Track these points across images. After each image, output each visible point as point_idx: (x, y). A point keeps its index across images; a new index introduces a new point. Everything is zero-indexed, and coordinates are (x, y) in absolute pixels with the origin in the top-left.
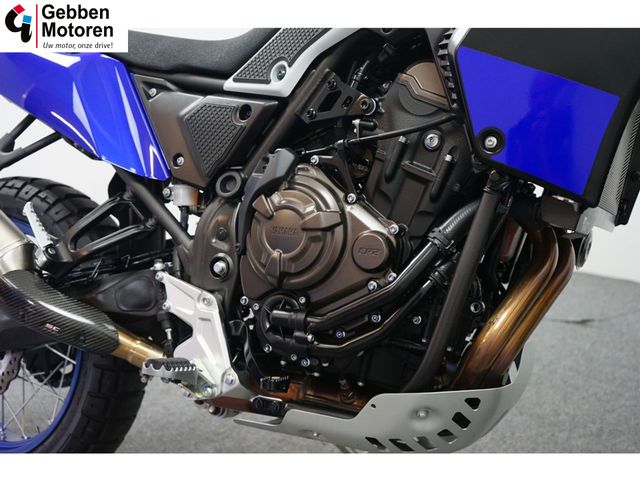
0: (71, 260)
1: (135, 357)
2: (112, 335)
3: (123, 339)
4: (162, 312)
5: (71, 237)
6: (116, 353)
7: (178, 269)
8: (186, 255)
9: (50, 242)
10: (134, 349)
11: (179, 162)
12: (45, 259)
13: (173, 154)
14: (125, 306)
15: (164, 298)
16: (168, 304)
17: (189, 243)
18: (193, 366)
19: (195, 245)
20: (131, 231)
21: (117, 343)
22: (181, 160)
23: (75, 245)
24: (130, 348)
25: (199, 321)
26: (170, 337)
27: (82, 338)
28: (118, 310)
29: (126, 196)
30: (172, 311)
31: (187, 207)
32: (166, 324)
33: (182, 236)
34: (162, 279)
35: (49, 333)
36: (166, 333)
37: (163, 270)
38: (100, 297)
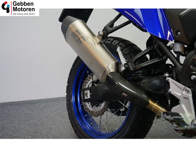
0: (133, 70)
1: (155, 109)
2: (146, 99)
3: (150, 102)
4: (167, 93)
5: (134, 61)
6: (147, 107)
7: (175, 77)
8: (179, 71)
9: (126, 62)
10: (154, 106)
11: (178, 34)
12: (124, 69)
13: (176, 31)
14: (151, 89)
15: (169, 88)
16: (170, 90)
17: (180, 67)
18: (181, 116)
19: (183, 68)
20: (156, 60)
21: (148, 103)
22: (179, 33)
23: (135, 64)
24: (153, 105)
25: (183, 98)
26: (169, 103)
27: (135, 100)
28: (149, 91)
29: (155, 46)
30: (172, 93)
31: (180, 52)
32: (168, 98)
33: (178, 64)
34: (168, 80)
35: (123, 96)
36: (168, 102)
37: (169, 77)
38: (142, 84)
